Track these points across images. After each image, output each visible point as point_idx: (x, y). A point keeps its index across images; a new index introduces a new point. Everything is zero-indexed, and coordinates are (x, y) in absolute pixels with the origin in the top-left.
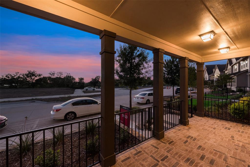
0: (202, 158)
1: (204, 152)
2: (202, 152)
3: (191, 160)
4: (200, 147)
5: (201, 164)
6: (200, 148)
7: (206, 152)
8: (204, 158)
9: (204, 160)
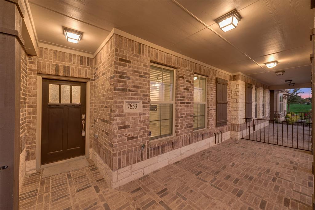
0: (237, 181)
1: (234, 186)
2: (237, 187)
3: (248, 179)
4: (239, 195)
5: (238, 176)
6: (238, 192)
7: (233, 187)
8: (235, 180)
9: (235, 179)
